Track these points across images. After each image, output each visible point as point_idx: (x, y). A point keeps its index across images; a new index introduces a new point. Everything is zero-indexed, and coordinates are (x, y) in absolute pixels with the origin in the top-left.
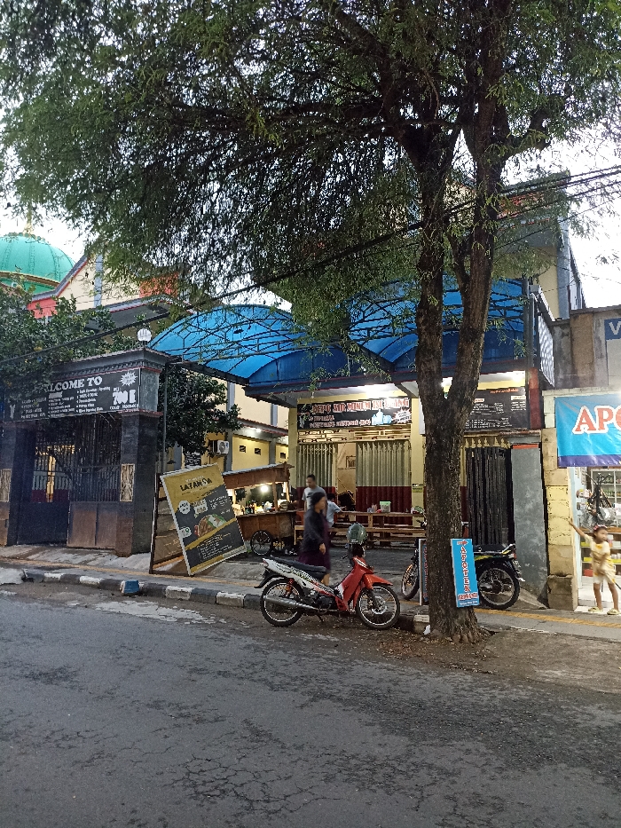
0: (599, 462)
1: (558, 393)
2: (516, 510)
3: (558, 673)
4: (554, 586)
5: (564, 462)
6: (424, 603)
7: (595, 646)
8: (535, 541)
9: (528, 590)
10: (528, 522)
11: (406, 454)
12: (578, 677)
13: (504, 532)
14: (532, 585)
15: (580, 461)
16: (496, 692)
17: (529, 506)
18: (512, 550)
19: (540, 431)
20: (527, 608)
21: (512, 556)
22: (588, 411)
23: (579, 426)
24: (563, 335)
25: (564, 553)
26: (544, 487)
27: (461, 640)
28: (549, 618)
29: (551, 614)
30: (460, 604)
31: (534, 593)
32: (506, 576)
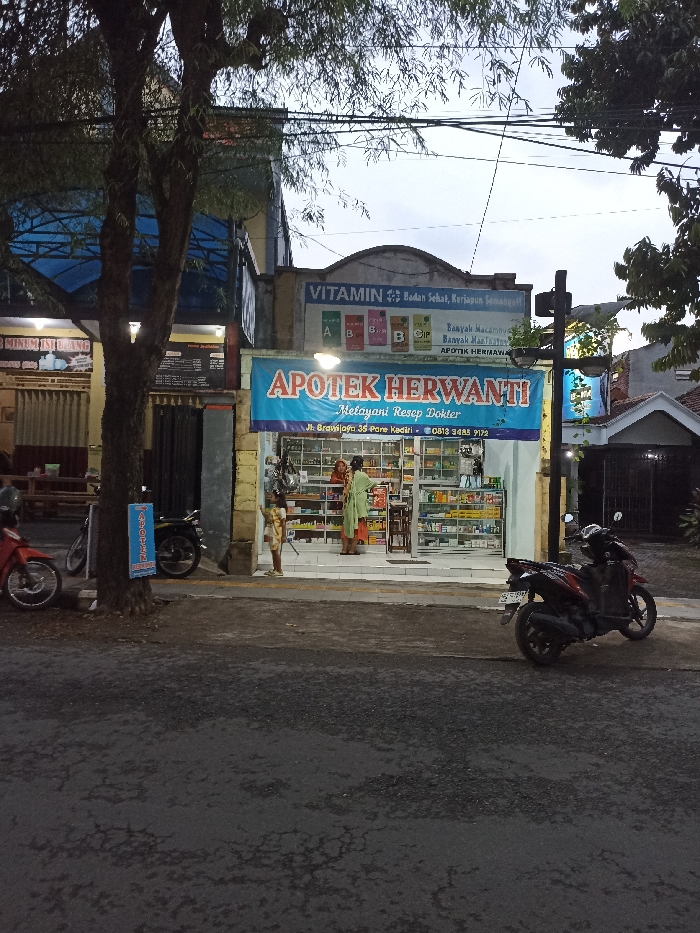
0: (288, 427)
1: (256, 353)
2: (204, 475)
3: (229, 635)
4: (235, 552)
5: (256, 426)
6: (91, 576)
7: (267, 606)
8: (221, 507)
9: (209, 558)
10: (216, 488)
11: (83, 408)
12: (248, 637)
13: (190, 498)
14: (213, 552)
15: (272, 426)
16: (163, 660)
17: (218, 471)
18: (197, 516)
19: (234, 392)
20: (206, 575)
21: (196, 522)
22: (283, 375)
23: (273, 390)
24: (266, 292)
25: (247, 518)
26: (234, 451)
27: (132, 613)
28: (227, 584)
29: (229, 579)
30: (133, 575)
31: (215, 560)
32: (188, 544)
